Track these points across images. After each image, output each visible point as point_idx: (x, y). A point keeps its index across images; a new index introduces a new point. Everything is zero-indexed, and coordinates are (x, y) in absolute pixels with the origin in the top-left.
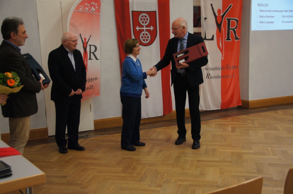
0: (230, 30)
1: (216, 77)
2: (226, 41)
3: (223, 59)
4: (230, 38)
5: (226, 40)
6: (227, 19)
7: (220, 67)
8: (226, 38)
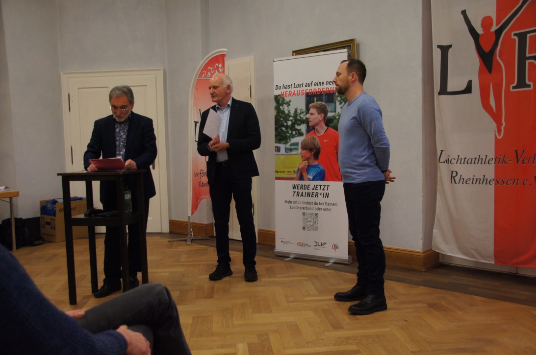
0: (527, 62)
1: (477, 181)
2: (512, 90)
3: (499, 138)
4: (527, 82)
5: (514, 88)
6: (515, 35)
7: (492, 155)
8: (514, 83)
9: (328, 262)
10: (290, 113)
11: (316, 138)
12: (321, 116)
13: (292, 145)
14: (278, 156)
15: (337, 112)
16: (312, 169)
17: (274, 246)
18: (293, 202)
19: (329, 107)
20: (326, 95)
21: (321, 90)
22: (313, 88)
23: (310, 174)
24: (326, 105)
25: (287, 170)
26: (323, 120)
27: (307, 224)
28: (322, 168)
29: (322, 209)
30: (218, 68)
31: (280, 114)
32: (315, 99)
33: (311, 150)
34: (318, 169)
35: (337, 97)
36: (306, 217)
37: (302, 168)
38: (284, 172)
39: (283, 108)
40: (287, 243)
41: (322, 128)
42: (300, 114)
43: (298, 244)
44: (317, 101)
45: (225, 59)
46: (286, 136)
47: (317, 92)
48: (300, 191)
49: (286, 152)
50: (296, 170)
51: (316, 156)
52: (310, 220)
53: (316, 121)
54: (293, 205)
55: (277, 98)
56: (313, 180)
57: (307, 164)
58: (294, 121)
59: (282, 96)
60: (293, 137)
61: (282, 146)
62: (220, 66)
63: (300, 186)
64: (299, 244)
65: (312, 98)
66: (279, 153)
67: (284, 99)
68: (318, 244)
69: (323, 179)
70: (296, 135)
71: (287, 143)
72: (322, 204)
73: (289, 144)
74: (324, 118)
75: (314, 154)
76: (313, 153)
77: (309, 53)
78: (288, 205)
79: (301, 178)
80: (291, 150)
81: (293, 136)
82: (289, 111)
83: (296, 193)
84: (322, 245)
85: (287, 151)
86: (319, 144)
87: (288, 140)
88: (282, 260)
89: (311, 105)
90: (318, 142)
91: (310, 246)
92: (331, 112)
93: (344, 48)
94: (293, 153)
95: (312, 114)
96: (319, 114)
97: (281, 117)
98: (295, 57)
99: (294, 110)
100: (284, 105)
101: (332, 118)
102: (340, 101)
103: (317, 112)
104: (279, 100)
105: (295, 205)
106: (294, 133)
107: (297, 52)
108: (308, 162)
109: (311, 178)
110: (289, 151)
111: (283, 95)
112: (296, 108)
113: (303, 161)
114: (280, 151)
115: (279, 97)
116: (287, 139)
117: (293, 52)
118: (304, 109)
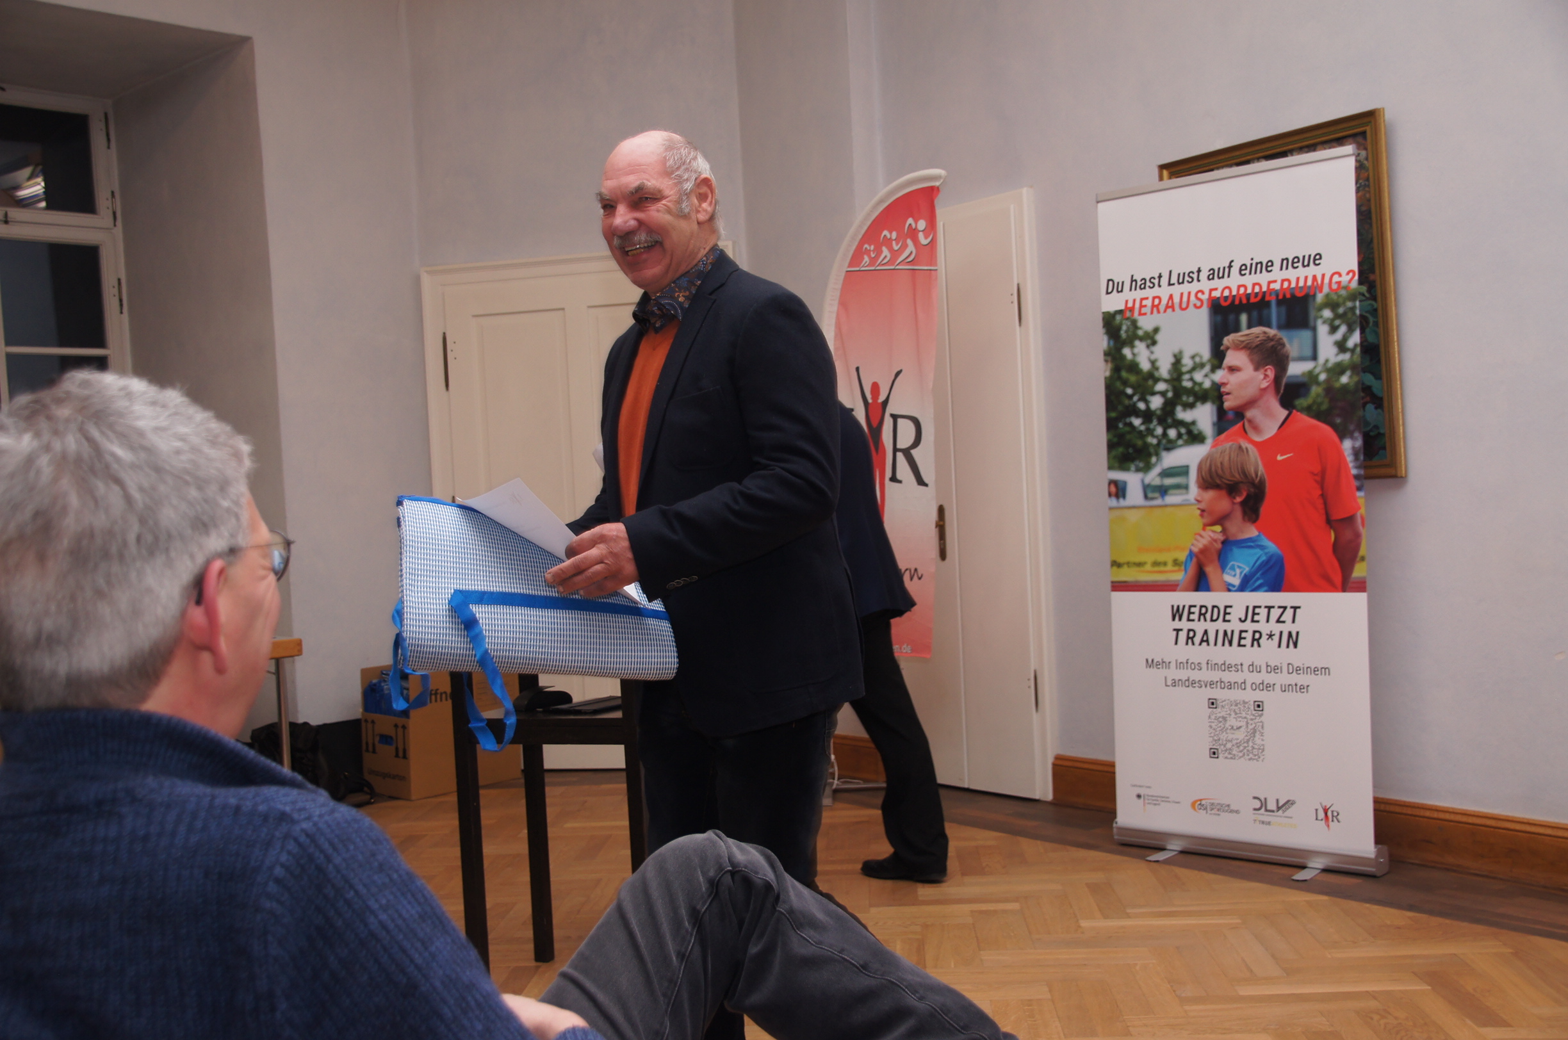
9: (1303, 867)
10: (1157, 369)
11: (1250, 447)
12: (1266, 376)
13: (1166, 474)
14: (1117, 513)
15: (1321, 359)
16: (1236, 551)
17: (1112, 814)
18: (1173, 665)
19: (1295, 342)
20: (1280, 302)
21: (1265, 289)
22: (1234, 284)
23: (1233, 568)
24: (1283, 335)
25: (1149, 558)
26: (1272, 387)
27: (1223, 736)
28: (1272, 547)
29: (1277, 687)
30: (913, 233)
31: (1124, 374)
32: (1244, 318)
33: (1231, 489)
34: (1258, 552)
35: (1320, 309)
36: (1219, 712)
37: (1204, 551)
38: (1139, 565)
39: (1134, 355)
40: (1156, 800)
41: (1270, 414)
42: (1193, 369)
43: (1193, 805)
44: (1249, 326)
45: (938, 202)
46: (1146, 446)
47: (1248, 296)
48: (1199, 627)
49: (1146, 497)
50: (1182, 556)
51: (1252, 508)
52: (1236, 724)
53: (1249, 392)
54: (1174, 674)
55: (1110, 323)
56: (1242, 588)
57: (1221, 537)
58: (1170, 395)
59: (1128, 314)
60: (1168, 449)
61: (1133, 480)
62: (922, 225)
63: (1196, 610)
64: (1197, 805)
65: (1231, 317)
66: (1122, 503)
67: (1134, 323)
68: (1264, 804)
69: (1276, 586)
70: (1180, 442)
71: (1147, 468)
72: (1275, 669)
73: (1156, 470)
74: (1277, 380)
75: (1243, 504)
76: (1238, 499)
77: (1218, 168)
78: (1159, 674)
79: (1200, 582)
80: (1163, 491)
81: (1170, 446)
82: (1153, 363)
83: (1183, 636)
84: (1279, 808)
85: (1150, 495)
86: (1261, 469)
87: (1154, 459)
88: (1143, 858)
89: (1227, 340)
90: (1255, 463)
91: (1237, 812)
92: (1301, 359)
93: (1340, 141)
94: (1170, 499)
95: (1232, 369)
96: (1256, 369)
97: (1126, 383)
98: (1168, 183)
99: (1172, 360)
100: (1137, 343)
101: (1305, 379)
102: (1333, 320)
103: (1252, 361)
104: (1119, 329)
105: (1183, 674)
106: (1172, 433)
107: (1179, 169)
108: (1224, 531)
109: (1236, 581)
110: (1156, 495)
111: (1132, 309)
112: (1176, 351)
113: (1205, 526)
114: (1124, 497)
115: (1118, 318)
116: (1150, 455)
117: (1162, 167)
118: (1206, 353)
